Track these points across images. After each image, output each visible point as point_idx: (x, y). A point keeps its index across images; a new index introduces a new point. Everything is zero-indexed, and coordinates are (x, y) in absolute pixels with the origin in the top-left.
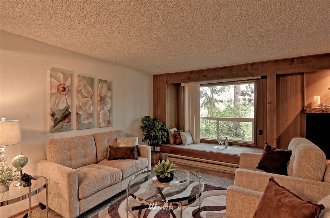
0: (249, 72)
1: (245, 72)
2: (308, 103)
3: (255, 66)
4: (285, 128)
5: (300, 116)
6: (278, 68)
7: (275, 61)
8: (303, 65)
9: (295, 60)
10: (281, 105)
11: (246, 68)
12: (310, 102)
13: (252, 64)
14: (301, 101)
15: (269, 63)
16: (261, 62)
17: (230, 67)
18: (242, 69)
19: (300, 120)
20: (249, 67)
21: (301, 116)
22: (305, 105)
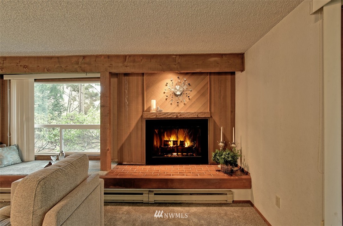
0: (81, 67)
1: (76, 66)
2: (148, 107)
3: (87, 60)
4: (128, 135)
5: (140, 121)
6: (111, 64)
7: (109, 57)
8: (134, 64)
9: (127, 57)
10: (123, 109)
11: (77, 61)
12: (149, 106)
13: (84, 57)
14: (142, 105)
15: (102, 57)
16: (94, 56)
17: (58, 57)
18: (72, 62)
19: (141, 125)
20: (81, 60)
21: (142, 121)
22: (145, 109)
